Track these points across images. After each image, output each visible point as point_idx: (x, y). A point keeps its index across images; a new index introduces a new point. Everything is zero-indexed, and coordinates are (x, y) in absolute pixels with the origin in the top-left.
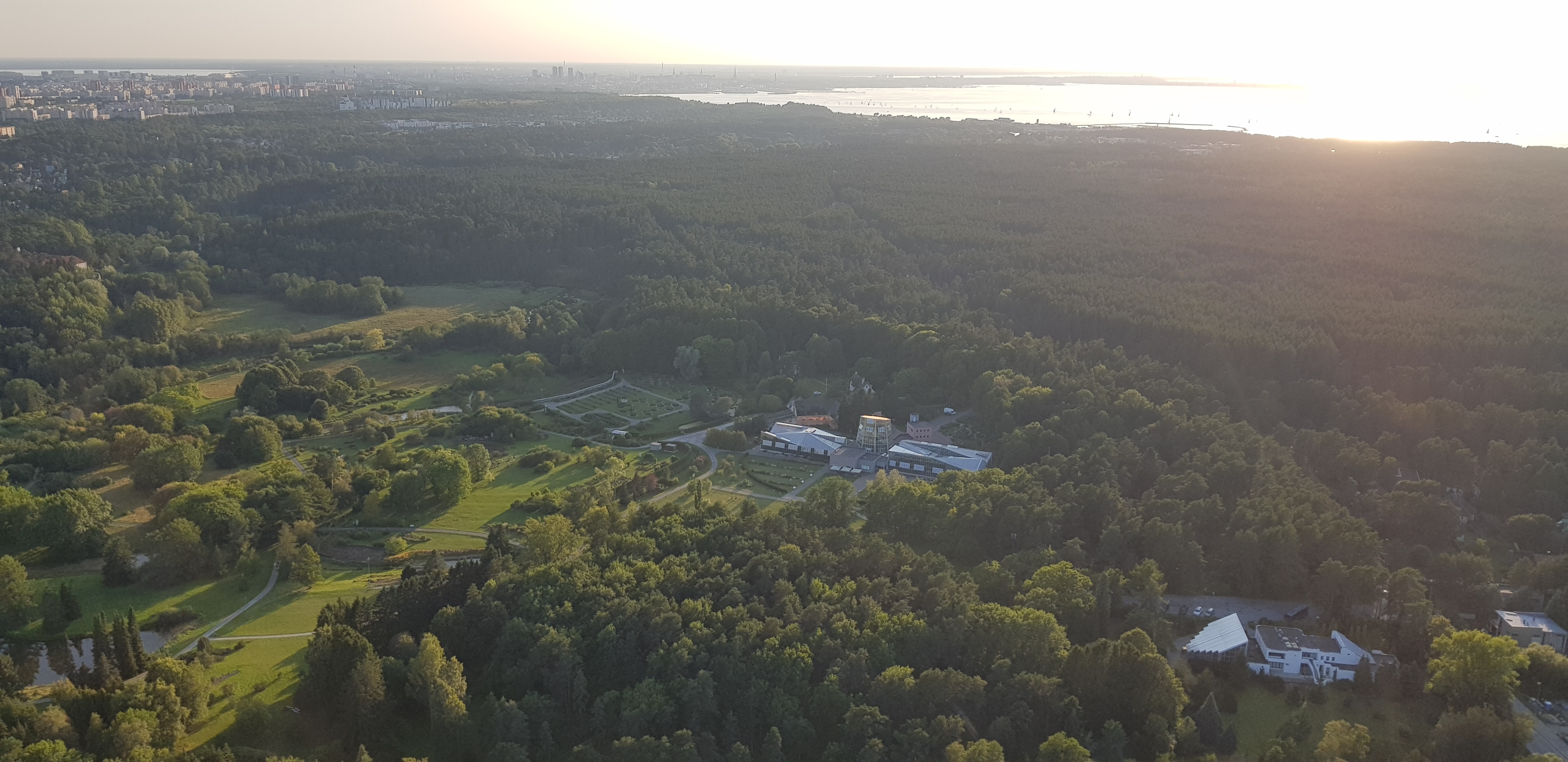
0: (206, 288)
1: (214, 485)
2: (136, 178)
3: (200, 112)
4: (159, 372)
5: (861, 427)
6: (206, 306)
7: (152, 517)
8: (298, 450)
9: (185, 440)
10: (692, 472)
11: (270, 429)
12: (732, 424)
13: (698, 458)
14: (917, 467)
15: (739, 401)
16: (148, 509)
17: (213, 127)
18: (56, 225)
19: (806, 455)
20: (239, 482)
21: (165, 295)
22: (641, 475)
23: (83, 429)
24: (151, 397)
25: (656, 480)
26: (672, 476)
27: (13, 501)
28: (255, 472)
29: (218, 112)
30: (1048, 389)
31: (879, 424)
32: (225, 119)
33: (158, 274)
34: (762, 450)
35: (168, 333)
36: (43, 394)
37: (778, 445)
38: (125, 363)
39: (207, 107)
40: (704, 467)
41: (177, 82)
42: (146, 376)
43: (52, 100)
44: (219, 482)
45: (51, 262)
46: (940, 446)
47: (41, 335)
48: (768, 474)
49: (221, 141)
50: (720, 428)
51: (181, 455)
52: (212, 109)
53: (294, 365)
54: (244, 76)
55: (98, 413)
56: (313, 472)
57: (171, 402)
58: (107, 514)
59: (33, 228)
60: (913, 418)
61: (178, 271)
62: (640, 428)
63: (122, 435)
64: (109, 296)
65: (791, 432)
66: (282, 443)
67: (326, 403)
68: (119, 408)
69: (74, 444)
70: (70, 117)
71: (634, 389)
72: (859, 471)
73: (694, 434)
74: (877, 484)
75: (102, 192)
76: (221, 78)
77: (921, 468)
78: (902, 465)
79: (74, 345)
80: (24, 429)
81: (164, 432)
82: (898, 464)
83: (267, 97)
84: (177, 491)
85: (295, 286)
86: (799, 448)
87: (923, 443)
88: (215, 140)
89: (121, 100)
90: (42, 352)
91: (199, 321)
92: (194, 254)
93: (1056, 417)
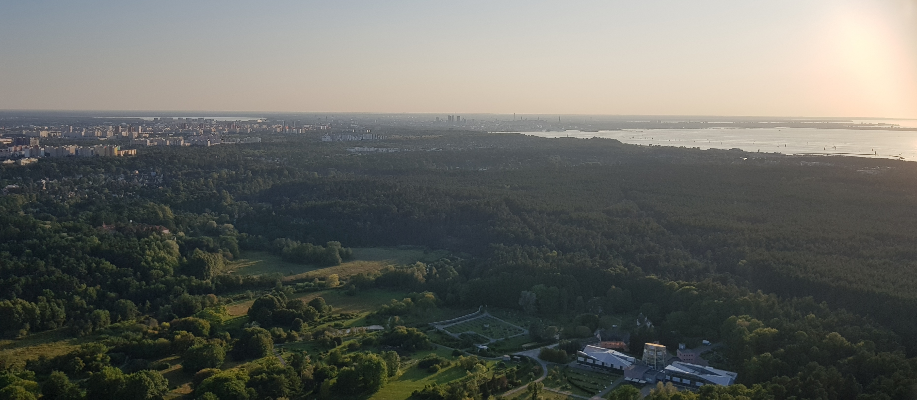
0: (236, 246)
1: (230, 371)
2: (202, 180)
3: (242, 142)
4: (204, 298)
5: (645, 351)
6: (235, 258)
7: (192, 390)
8: (282, 350)
9: (216, 341)
10: (530, 377)
11: (266, 336)
12: (557, 345)
13: (535, 367)
14: (685, 381)
15: (562, 329)
16: (190, 385)
17: (249, 151)
18: (153, 207)
19: (608, 369)
20: (245, 370)
21: (212, 251)
22: (497, 377)
23: (156, 332)
24: (198, 314)
25: (506, 381)
26: (517, 379)
27: (111, 376)
28: (256, 364)
29: (252, 142)
30: (775, 330)
31: (658, 350)
32: (255, 146)
33: (209, 238)
34: (578, 364)
35: (212, 274)
36: (135, 309)
37: (588, 361)
38: (184, 292)
39: (246, 139)
40: (538, 374)
41: (229, 124)
42: (196, 300)
43: (159, 134)
44: (233, 369)
45: (148, 229)
46: (700, 366)
47: (139, 273)
48: (582, 381)
49: (252, 159)
50: (550, 347)
51: (212, 351)
52: (249, 140)
53: (284, 296)
54: (269, 121)
55: (166, 322)
56: (291, 365)
57: (210, 317)
58: (165, 387)
59: (140, 209)
60: (682, 346)
61: (221, 236)
62: (497, 345)
63: (179, 337)
64: (180, 250)
65: (597, 352)
66: (273, 346)
67: (301, 321)
68: (178, 320)
69: (150, 341)
70: (168, 144)
71: (493, 318)
72: (644, 382)
73: (532, 350)
74: (657, 392)
75: (182, 188)
76: (255, 122)
77: (688, 382)
78: (675, 379)
79: (156, 279)
80: (122, 330)
81: (204, 336)
82: (671, 378)
83: (281, 133)
84: (209, 374)
85: (288, 246)
86: (603, 363)
87: (689, 364)
88: (249, 158)
89: (198, 135)
90: (138, 283)
91: (230, 267)
92: (231, 226)
93: (782, 350)
